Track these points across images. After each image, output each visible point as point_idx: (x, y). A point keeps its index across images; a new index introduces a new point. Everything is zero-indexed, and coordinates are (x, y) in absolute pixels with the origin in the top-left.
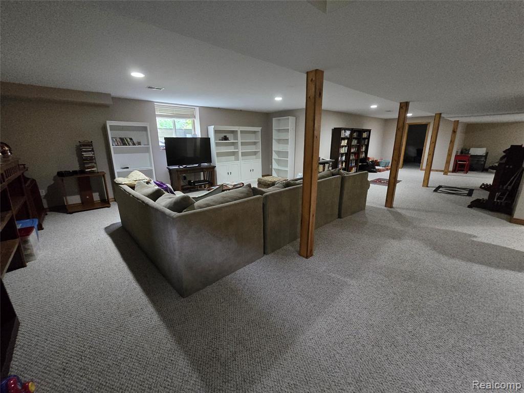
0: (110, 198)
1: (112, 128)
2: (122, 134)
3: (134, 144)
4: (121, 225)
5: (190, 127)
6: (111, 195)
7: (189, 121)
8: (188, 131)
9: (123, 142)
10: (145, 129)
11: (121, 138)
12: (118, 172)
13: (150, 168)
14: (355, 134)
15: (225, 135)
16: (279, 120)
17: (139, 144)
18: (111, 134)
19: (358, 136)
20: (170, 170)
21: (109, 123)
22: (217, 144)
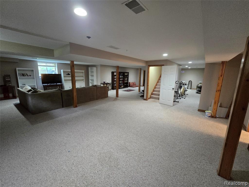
0: (17, 96)
1: (18, 70)
2: (23, 72)
3: (28, 76)
4: (19, 103)
5: (54, 70)
6: (17, 95)
7: (54, 68)
8: (53, 71)
9: (23, 75)
10: (33, 71)
11: (22, 74)
12: (20, 86)
13: (34, 85)
14: (122, 74)
15: (68, 73)
16: (92, 68)
17: (30, 76)
18: (18, 72)
19: (123, 74)
20: (43, 86)
21: (17, 69)
22: (64, 76)
